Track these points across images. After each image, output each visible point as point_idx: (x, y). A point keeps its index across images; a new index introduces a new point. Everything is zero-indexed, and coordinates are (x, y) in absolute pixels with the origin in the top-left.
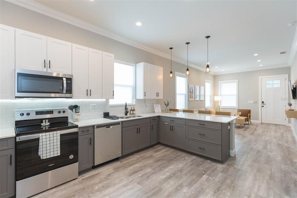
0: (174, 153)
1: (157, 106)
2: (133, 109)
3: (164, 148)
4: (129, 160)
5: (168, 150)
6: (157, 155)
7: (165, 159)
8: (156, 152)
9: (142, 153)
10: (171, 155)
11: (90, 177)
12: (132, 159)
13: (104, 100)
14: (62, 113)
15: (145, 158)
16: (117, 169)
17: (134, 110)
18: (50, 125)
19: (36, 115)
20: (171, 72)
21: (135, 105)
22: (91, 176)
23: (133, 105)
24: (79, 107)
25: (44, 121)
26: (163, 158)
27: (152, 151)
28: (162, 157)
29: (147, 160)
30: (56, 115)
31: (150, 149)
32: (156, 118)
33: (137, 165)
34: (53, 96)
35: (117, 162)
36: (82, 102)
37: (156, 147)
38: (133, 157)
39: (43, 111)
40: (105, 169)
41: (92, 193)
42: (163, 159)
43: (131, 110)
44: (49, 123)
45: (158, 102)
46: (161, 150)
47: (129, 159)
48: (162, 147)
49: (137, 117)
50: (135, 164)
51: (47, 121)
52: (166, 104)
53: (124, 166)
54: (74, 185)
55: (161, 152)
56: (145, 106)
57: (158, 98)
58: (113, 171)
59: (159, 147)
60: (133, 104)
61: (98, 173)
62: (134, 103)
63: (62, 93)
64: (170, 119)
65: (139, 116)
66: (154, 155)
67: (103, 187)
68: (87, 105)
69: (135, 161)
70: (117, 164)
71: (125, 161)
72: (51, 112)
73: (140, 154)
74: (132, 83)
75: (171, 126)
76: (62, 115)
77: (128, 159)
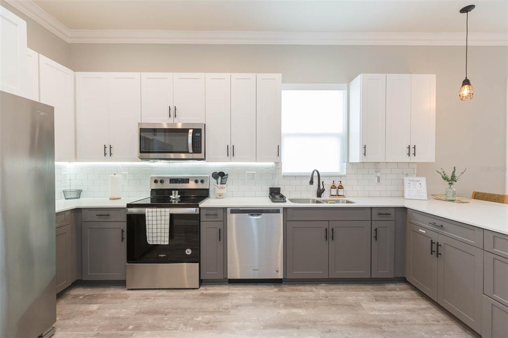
0: (434, 328)
1: (413, 181)
2: (337, 184)
3: (413, 299)
4: (297, 293)
5: (422, 309)
6: (373, 309)
7: (386, 329)
8: (377, 301)
9: (339, 289)
10: (416, 327)
11: (213, 296)
12: (304, 294)
13: (272, 164)
14: (200, 182)
15: (332, 303)
16: (258, 301)
17: (341, 187)
18: (180, 198)
19: (170, 183)
20: (466, 82)
21: (345, 176)
22: (216, 294)
23: (341, 176)
24: (227, 175)
25: (173, 192)
26: (383, 324)
27: (369, 294)
28: (382, 321)
29: (334, 309)
30: (191, 185)
31: (368, 287)
32: (392, 212)
33: (301, 312)
34: (172, 157)
35: (273, 287)
36: (233, 168)
37: (392, 286)
38: (312, 291)
39: (178, 179)
40: (243, 292)
41: (185, 325)
42: (380, 327)
43: (333, 187)
44: (179, 196)
45: (422, 169)
46: (398, 300)
47: (301, 291)
48: (409, 293)
49: (344, 203)
50: (300, 307)
51: (177, 192)
52: (445, 178)
53: (275, 302)
54: (185, 298)
55: (394, 305)
56: (376, 180)
57: (412, 159)
58: (251, 301)
59: (401, 290)
60: (343, 174)
61: (228, 294)
62: (345, 173)
63: (188, 152)
64: (433, 221)
65: (348, 202)
66: (363, 305)
67: (206, 323)
68: (241, 172)
69: (305, 301)
70: (269, 291)
71: (288, 292)
72: (186, 181)
73: (331, 290)
74: (340, 128)
75: (432, 243)
76: (200, 186)
77: (297, 290)
